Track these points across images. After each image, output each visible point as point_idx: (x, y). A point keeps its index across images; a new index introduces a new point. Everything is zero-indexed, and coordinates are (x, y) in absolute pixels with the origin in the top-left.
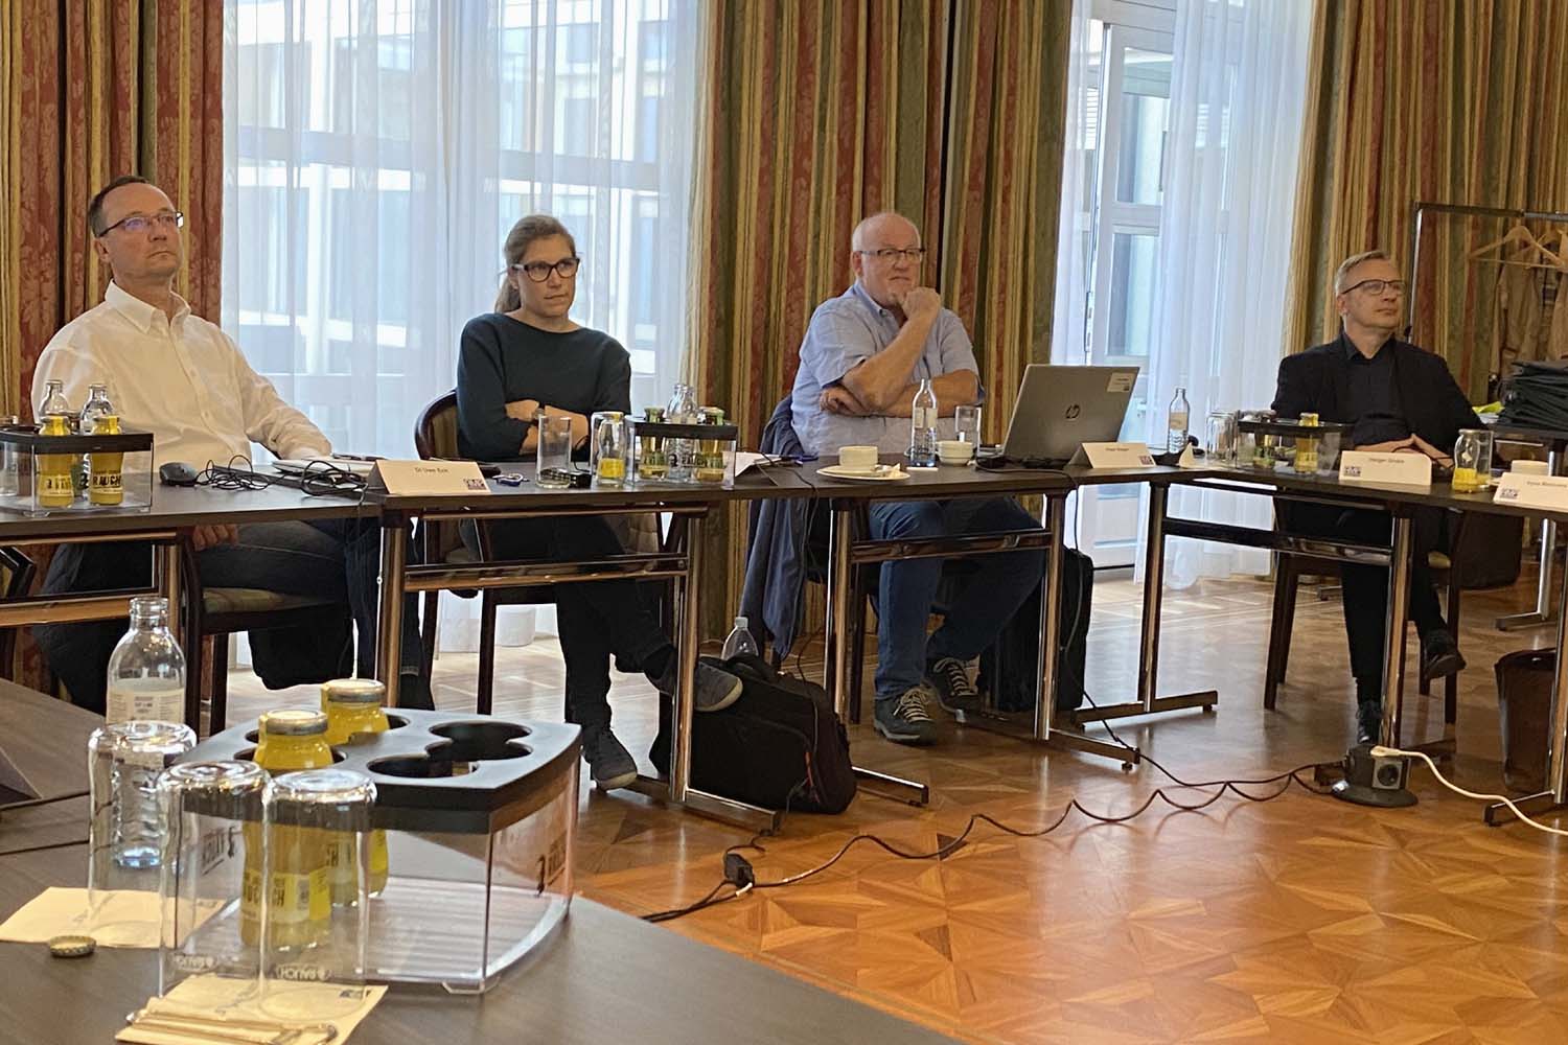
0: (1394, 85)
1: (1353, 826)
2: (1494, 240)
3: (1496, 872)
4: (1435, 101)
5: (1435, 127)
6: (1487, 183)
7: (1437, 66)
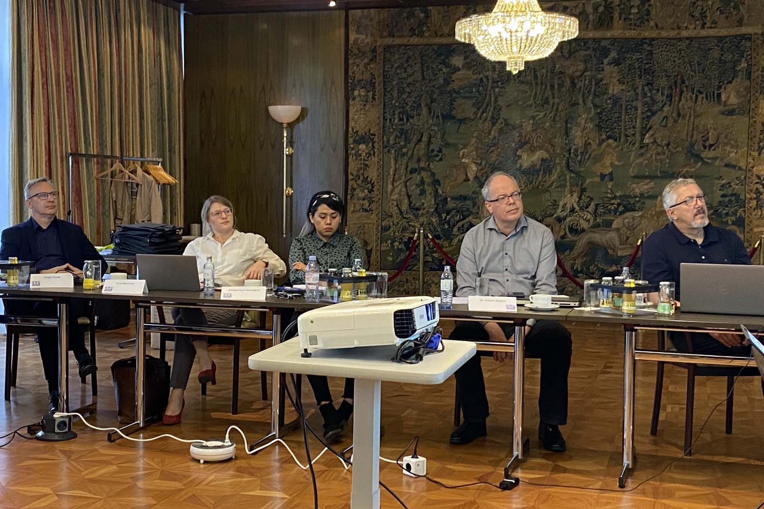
0: (53, 98)
1: (45, 453)
2: (107, 169)
3: (112, 464)
4: (74, 106)
5: (75, 118)
6: (102, 144)
7: (73, 89)
